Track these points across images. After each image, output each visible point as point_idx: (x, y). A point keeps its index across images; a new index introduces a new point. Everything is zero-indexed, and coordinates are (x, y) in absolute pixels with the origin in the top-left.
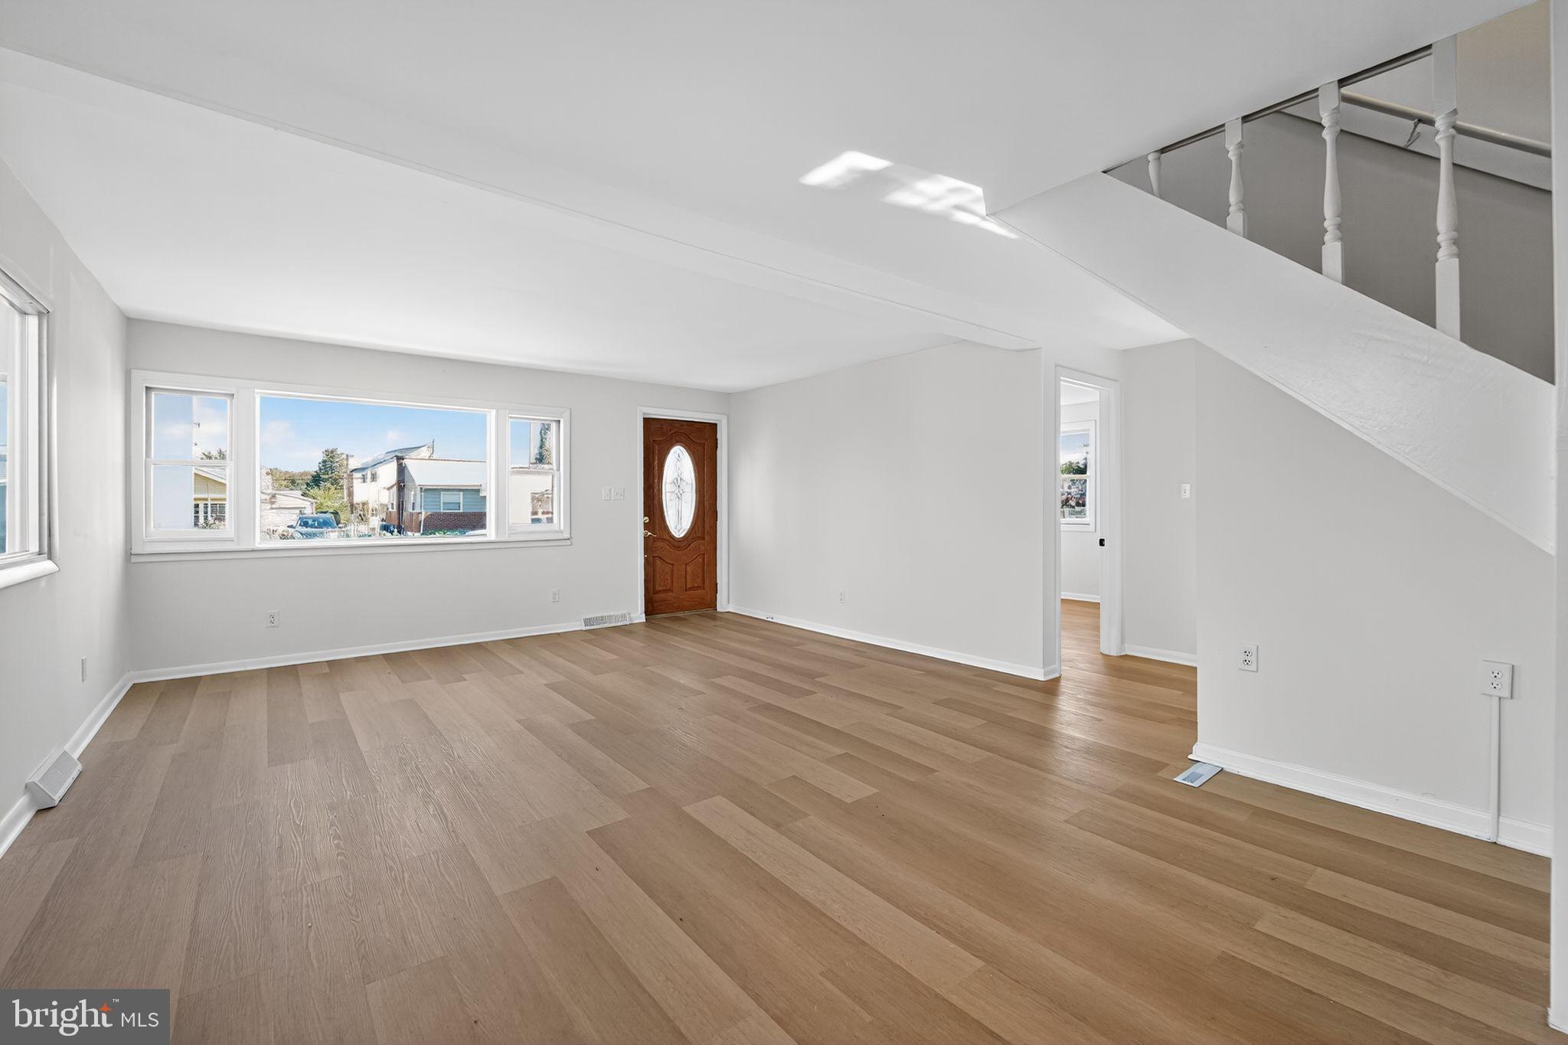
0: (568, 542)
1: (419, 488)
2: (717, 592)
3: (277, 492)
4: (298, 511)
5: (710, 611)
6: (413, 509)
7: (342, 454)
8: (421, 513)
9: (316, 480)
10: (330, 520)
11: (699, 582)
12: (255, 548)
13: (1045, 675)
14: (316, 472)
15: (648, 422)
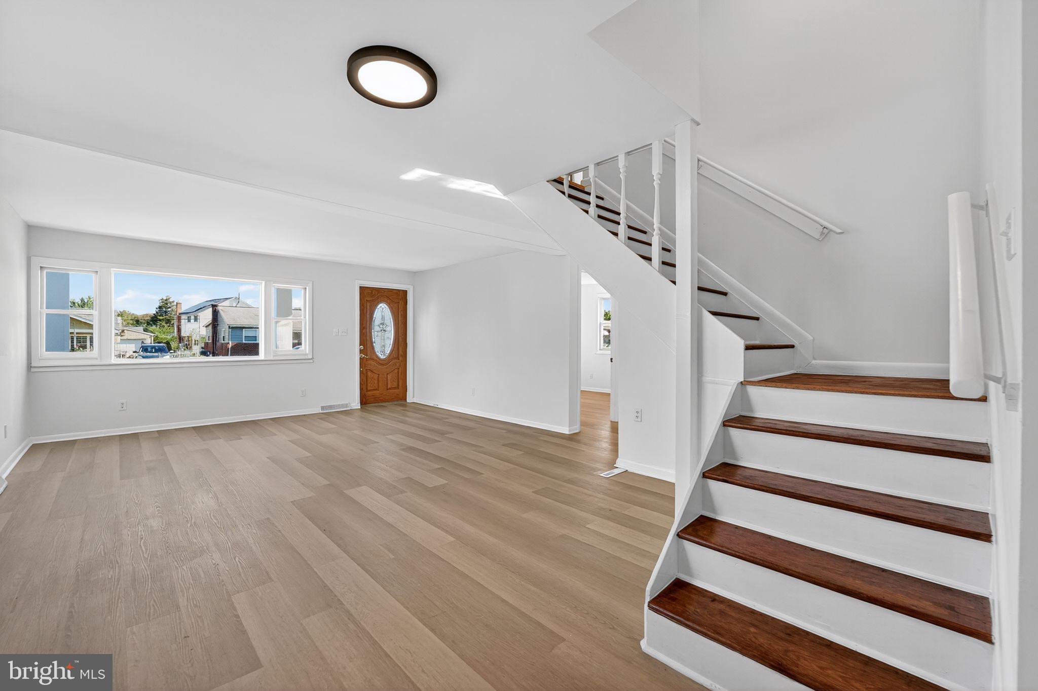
0: (311, 361)
1: (228, 326)
2: (407, 391)
3: (125, 328)
4: (141, 341)
5: (403, 402)
6: (223, 341)
7: (173, 302)
8: (229, 343)
9: (154, 320)
10: (164, 348)
11: (395, 384)
12: (111, 363)
13: (570, 431)
14: (154, 314)
15: (362, 289)
